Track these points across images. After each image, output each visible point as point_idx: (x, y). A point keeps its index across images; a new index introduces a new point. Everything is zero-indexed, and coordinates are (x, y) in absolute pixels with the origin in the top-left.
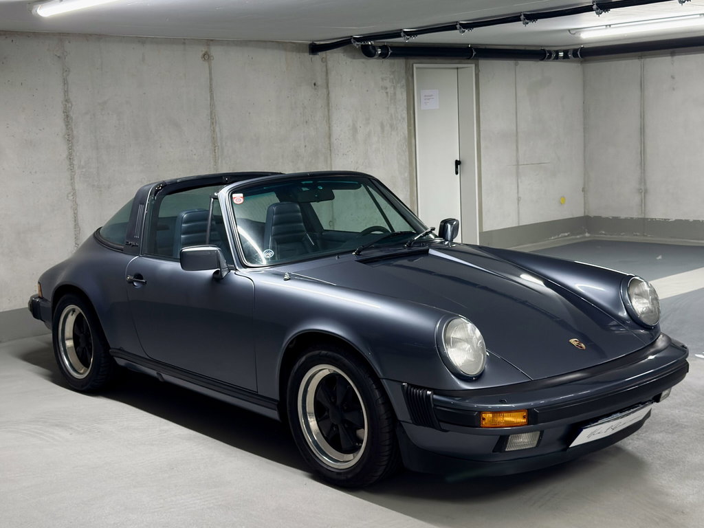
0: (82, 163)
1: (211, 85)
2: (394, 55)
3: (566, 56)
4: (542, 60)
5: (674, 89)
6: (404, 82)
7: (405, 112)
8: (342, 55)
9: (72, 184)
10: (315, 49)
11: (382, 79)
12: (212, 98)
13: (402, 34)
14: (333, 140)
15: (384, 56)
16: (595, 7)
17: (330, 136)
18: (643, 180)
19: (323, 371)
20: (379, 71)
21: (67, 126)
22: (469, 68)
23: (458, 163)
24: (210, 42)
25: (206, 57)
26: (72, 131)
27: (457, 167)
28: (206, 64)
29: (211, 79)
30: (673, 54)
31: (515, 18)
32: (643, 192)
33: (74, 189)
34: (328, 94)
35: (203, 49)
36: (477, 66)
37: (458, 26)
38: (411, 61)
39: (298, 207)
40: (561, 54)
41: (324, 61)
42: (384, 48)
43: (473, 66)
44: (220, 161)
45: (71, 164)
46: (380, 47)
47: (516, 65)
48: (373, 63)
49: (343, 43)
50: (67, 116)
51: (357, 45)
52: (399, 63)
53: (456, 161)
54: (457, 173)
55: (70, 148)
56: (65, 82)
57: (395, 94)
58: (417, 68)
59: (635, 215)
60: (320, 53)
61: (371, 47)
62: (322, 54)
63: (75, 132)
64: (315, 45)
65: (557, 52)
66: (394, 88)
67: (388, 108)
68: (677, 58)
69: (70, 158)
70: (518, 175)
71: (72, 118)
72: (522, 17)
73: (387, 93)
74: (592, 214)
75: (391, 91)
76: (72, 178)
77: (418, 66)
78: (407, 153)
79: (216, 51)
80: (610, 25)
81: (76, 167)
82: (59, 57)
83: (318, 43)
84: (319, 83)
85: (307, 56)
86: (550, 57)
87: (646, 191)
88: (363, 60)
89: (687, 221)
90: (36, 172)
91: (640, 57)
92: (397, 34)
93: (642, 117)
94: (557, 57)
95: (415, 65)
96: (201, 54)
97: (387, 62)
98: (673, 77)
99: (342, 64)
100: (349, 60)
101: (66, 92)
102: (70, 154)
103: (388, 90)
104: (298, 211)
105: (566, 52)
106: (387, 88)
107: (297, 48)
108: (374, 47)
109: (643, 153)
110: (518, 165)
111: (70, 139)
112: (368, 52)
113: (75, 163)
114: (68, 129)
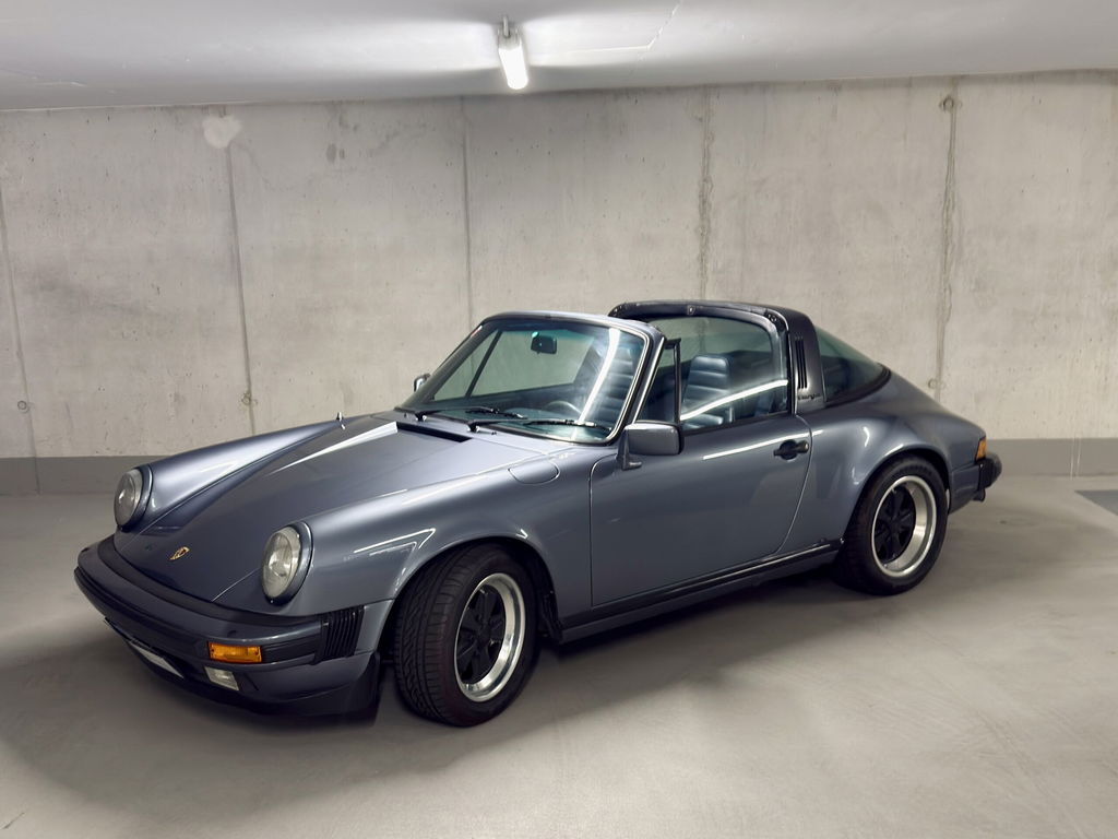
0: (720, 266)
1: (953, 147)
12: (951, 168)
21: (702, 215)
24: (958, 80)
25: (949, 104)
26: (709, 221)
28: (947, 116)
29: (952, 139)
35: (945, 92)
44: (953, 268)
45: (703, 267)
50: (704, 202)
55: (705, 246)
56: (706, 155)
63: (713, 225)
69: (702, 259)
71: (710, 205)
79: (968, 96)
81: (709, 272)
82: (701, 120)
90: (652, 277)
96: (945, 95)
101: (706, 169)
102: (703, 254)
111: (704, 233)
113: (709, 266)
114: (702, 218)
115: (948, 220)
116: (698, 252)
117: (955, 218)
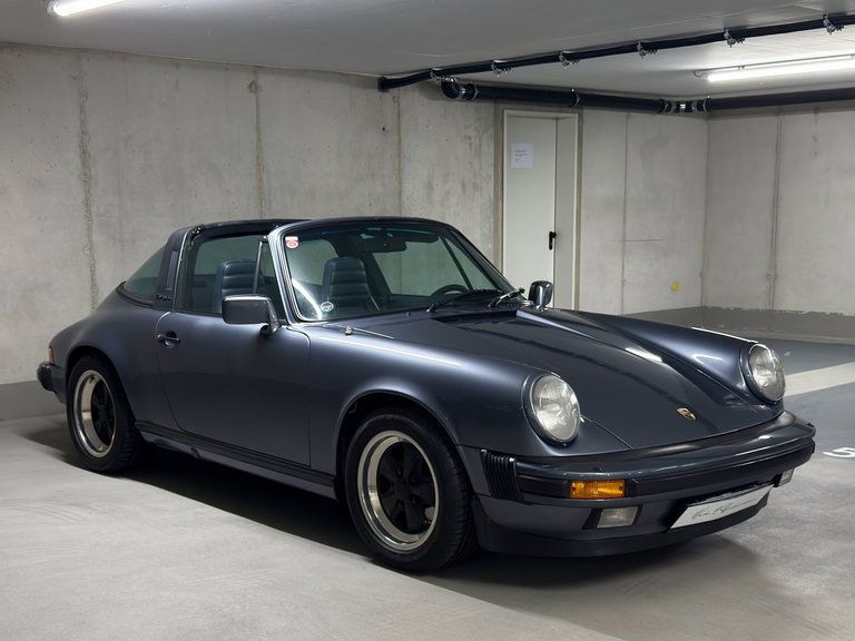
0: (102, 210)
1: (258, 122)
2: (482, 97)
3: (688, 109)
4: (660, 112)
5: (816, 154)
6: (491, 131)
7: (492, 169)
8: (417, 94)
9: (89, 236)
10: (385, 84)
11: (466, 127)
12: (259, 140)
13: (493, 66)
14: (404, 199)
15: (468, 97)
16: (726, 35)
17: (400, 194)
18: (773, 263)
19: (392, 438)
20: (463, 117)
21: (83, 163)
22: (571, 119)
23: (552, 235)
24: (257, 69)
25: (253, 87)
26: (90, 170)
27: (551, 240)
28: (253, 97)
29: (258, 115)
30: (816, 110)
31: (629, 48)
32: (773, 277)
33: (91, 241)
34: (400, 142)
35: (251, 78)
36: (581, 116)
37: (561, 57)
38: (502, 106)
39: (362, 264)
40: (683, 106)
41: (396, 100)
42: (470, 87)
43: (577, 115)
45: (88, 211)
46: (465, 86)
47: (628, 117)
48: (456, 106)
49: (419, 78)
50: (84, 152)
51: (436, 80)
52: (487, 108)
53: (551, 233)
54: (551, 248)
55: (88, 191)
56: (82, 110)
57: (480, 145)
58: (509, 116)
59: (761, 305)
60: (391, 90)
61: (453, 86)
62: (394, 92)
63: (93, 172)
64: (386, 79)
65: (678, 104)
66: (480, 140)
67: (471, 163)
68: (821, 115)
69: (87, 204)
70: (624, 253)
71: (89, 154)
72: (639, 47)
73: (470, 144)
74: (710, 305)
75: (475, 142)
76: (89, 229)
77: (509, 112)
78: (492, 220)
79: (265, 81)
80: (743, 67)
81: (94, 215)
82: (75, 78)
83: (389, 77)
84: (388, 128)
85: (375, 93)
86: (669, 109)
87: (776, 278)
88: (444, 102)
89: (823, 314)
90: (45, 218)
91: (778, 113)
92: (485, 67)
93: (776, 186)
94: (678, 110)
95: (506, 112)
96: (249, 82)
97: (472, 105)
98: (815, 139)
99: (418, 106)
100: (426, 101)
101: (83, 122)
102: (87, 199)
103: (473, 140)
104: (361, 269)
105: (689, 104)
106: (470, 138)
107: (365, 83)
108: (457, 86)
109: (774, 232)
110: (624, 240)
111: (87, 180)
112: (449, 91)
113: (93, 209)
114: (84, 167)
115: (261, 180)
116: (83, 197)
117: (265, 179)
